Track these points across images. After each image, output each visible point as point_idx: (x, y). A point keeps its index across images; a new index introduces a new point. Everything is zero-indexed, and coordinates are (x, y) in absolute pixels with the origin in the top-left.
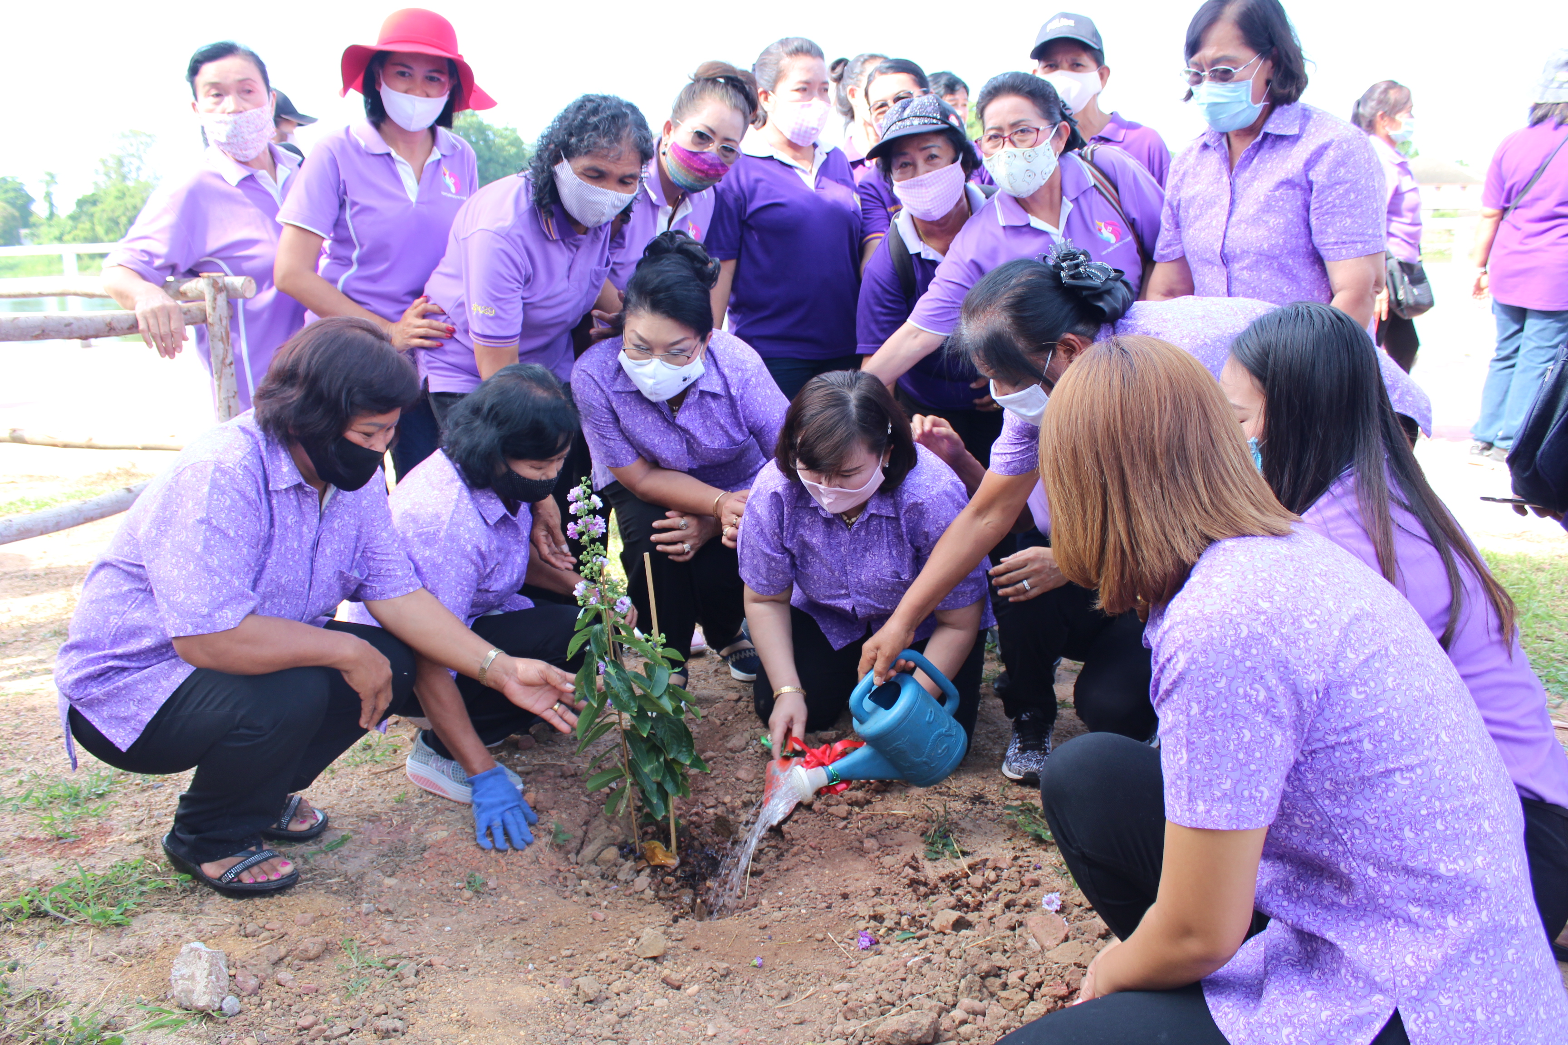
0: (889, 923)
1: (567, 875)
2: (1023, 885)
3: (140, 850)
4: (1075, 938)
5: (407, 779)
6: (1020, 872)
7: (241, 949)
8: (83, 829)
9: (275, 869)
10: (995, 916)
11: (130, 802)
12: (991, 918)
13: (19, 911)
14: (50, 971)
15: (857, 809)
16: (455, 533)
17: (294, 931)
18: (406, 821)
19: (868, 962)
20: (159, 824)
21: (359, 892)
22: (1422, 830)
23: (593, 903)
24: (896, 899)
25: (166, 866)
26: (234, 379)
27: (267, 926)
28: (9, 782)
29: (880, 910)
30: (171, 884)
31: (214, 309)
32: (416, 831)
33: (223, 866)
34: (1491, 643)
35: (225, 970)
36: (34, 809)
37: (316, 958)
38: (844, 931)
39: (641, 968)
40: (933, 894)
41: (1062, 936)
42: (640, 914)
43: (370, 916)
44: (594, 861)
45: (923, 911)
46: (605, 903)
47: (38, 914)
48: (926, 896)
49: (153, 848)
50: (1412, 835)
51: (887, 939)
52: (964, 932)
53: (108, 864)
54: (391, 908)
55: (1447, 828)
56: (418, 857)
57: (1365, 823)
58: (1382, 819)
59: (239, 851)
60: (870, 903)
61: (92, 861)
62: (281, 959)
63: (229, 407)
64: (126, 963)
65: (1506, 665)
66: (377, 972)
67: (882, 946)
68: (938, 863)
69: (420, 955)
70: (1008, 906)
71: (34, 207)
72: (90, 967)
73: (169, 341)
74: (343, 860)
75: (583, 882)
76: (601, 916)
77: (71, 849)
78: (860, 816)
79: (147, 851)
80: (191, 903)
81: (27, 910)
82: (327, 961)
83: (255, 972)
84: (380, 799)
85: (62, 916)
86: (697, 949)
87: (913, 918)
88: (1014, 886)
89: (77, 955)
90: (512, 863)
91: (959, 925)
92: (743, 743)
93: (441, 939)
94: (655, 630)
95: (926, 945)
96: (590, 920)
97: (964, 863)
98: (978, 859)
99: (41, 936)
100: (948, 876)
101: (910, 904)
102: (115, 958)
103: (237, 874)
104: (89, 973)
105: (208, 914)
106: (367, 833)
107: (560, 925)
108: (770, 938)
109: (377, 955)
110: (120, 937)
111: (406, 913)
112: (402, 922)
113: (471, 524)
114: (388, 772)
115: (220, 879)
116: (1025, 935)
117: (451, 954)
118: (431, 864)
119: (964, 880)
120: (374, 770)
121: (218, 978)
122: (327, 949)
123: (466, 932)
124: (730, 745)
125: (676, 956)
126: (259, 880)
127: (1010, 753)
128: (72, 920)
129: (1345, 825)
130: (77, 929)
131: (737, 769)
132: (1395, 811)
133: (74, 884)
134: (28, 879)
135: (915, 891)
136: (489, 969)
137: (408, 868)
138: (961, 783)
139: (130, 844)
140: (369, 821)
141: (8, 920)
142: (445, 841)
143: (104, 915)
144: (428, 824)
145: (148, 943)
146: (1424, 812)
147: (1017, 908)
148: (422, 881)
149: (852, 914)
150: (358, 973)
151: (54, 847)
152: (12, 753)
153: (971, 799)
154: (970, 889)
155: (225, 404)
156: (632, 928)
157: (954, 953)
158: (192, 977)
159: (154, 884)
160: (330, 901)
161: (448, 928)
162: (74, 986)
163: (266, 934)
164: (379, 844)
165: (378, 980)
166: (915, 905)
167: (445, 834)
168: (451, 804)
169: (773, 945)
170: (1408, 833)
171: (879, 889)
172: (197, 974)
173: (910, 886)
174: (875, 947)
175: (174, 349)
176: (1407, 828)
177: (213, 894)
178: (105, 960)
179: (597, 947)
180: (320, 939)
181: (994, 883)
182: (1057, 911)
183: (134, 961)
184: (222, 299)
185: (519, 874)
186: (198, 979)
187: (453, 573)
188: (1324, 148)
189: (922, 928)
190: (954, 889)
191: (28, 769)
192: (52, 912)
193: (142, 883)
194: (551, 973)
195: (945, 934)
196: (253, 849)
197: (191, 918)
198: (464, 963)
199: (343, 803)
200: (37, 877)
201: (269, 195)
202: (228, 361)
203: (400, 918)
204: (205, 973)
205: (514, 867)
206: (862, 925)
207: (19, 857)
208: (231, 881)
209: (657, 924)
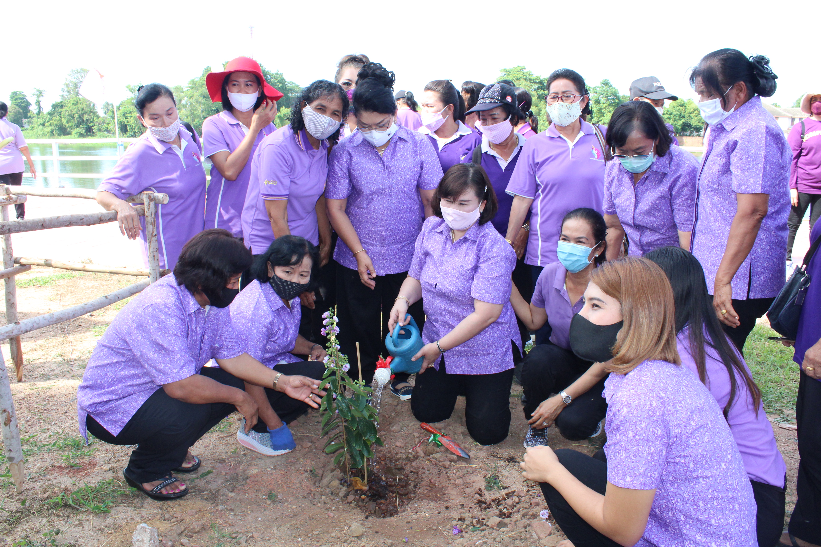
0: (467, 522)
1: (315, 493)
2: (531, 504)
3: (110, 474)
4: (554, 534)
5: (237, 441)
6: (530, 498)
7: (164, 526)
8: (83, 462)
9: (177, 487)
10: (517, 521)
11: (104, 449)
12: (515, 522)
13: (57, 504)
14: (74, 534)
15: (453, 463)
16: (257, 312)
17: (188, 518)
18: (238, 463)
19: (457, 541)
20: (119, 461)
21: (217, 499)
22: (707, 504)
23: (328, 507)
24: (471, 510)
25: (124, 483)
26: (157, 242)
27: (175, 515)
28: (44, 436)
29: (463, 515)
30: (127, 493)
31: (149, 209)
32: (243, 469)
33: (153, 485)
34: (748, 410)
35: (157, 537)
36: (58, 450)
37: (199, 532)
38: (446, 525)
39: (351, 542)
40: (489, 508)
41: (548, 532)
42: (351, 514)
43: (223, 512)
44: (328, 486)
45: (484, 517)
46: (334, 508)
47: (66, 505)
48: (485, 509)
49: (117, 473)
50: (703, 505)
51: (466, 530)
52: (502, 529)
53: (97, 481)
54: (233, 507)
55: (718, 505)
56: (244, 482)
57: (683, 497)
58: (691, 496)
59: (161, 478)
60: (459, 512)
61: (88, 479)
62: (182, 532)
63: (154, 256)
64: (109, 532)
65: (755, 421)
66: (228, 540)
67: (464, 533)
68: (492, 492)
69: (247, 532)
70: (523, 516)
71: (31, 108)
72: (92, 533)
73: (133, 231)
74: (208, 482)
75: (323, 497)
76: (332, 515)
77: (78, 472)
78: (455, 467)
79: (114, 475)
80: (136, 501)
81: (60, 503)
82: (204, 533)
83: (171, 538)
84: (224, 451)
85: (78, 507)
86: (377, 532)
87: (479, 520)
88: (527, 505)
89: (86, 527)
90: (289, 487)
91: (501, 525)
92: (399, 428)
93: (256, 524)
94: (360, 379)
95: (485, 534)
96: (327, 517)
97: (504, 492)
98: (510, 491)
99: (68, 517)
100: (496, 499)
101: (477, 512)
102: (104, 529)
103: (160, 489)
104: (92, 536)
105: (146, 508)
106: (219, 469)
107: (313, 518)
108: (411, 528)
109: (227, 531)
110: (105, 518)
111: (240, 511)
112: (238, 515)
113: (265, 308)
114: (227, 437)
115: (152, 491)
116: (531, 531)
117: (262, 532)
118: (251, 486)
119: (504, 501)
120: (220, 435)
121: (154, 541)
122: (204, 528)
123: (268, 520)
124: (393, 429)
125: (367, 536)
126: (170, 492)
127: (528, 437)
128: (83, 509)
129: (674, 496)
130: (85, 514)
131: (396, 441)
132: (697, 494)
133: (82, 491)
134: (59, 487)
135: (480, 506)
136: (280, 540)
137: (240, 487)
138: (503, 451)
139: (106, 471)
140: (220, 463)
141: (52, 508)
142: (257, 475)
143: (98, 508)
144: (248, 465)
145: (119, 522)
146: (709, 496)
147: (528, 517)
148: (247, 495)
149: (450, 517)
150: (219, 540)
151: (70, 471)
152: (44, 420)
153: (508, 459)
154: (506, 506)
155: (152, 255)
156: (347, 522)
157: (497, 539)
158: (142, 541)
159: (119, 493)
160: (204, 503)
161: (260, 519)
162: (86, 542)
163: (174, 519)
164: (225, 475)
165: (228, 544)
166: (480, 513)
167: (257, 471)
168: (259, 455)
169: (413, 531)
170: (701, 504)
171: (463, 505)
172: (145, 539)
173: (478, 503)
174: (461, 534)
175: (136, 235)
176: (701, 502)
177: (147, 498)
178: (99, 530)
179: (330, 531)
180: (200, 523)
181: (517, 503)
182: (547, 519)
183: (113, 531)
184: (152, 204)
185: (293, 493)
186: (145, 542)
187: (255, 331)
188: (678, 178)
189: (482, 525)
190: (498, 506)
191: (54, 429)
192: (73, 505)
193: (114, 491)
194: (309, 543)
195: (493, 529)
196: (167, 477)
197: (138, 510)
198: (268, 536)
199: (207, 452)
200: (63, 486)
201: (177, 155)
202: (154, 234)
203: (237, 513)
204: (148, 539)
205: (290, 489)
206: (454, 523)
207: (53, 476)
208: (157, 493)
209: (359, 519)
